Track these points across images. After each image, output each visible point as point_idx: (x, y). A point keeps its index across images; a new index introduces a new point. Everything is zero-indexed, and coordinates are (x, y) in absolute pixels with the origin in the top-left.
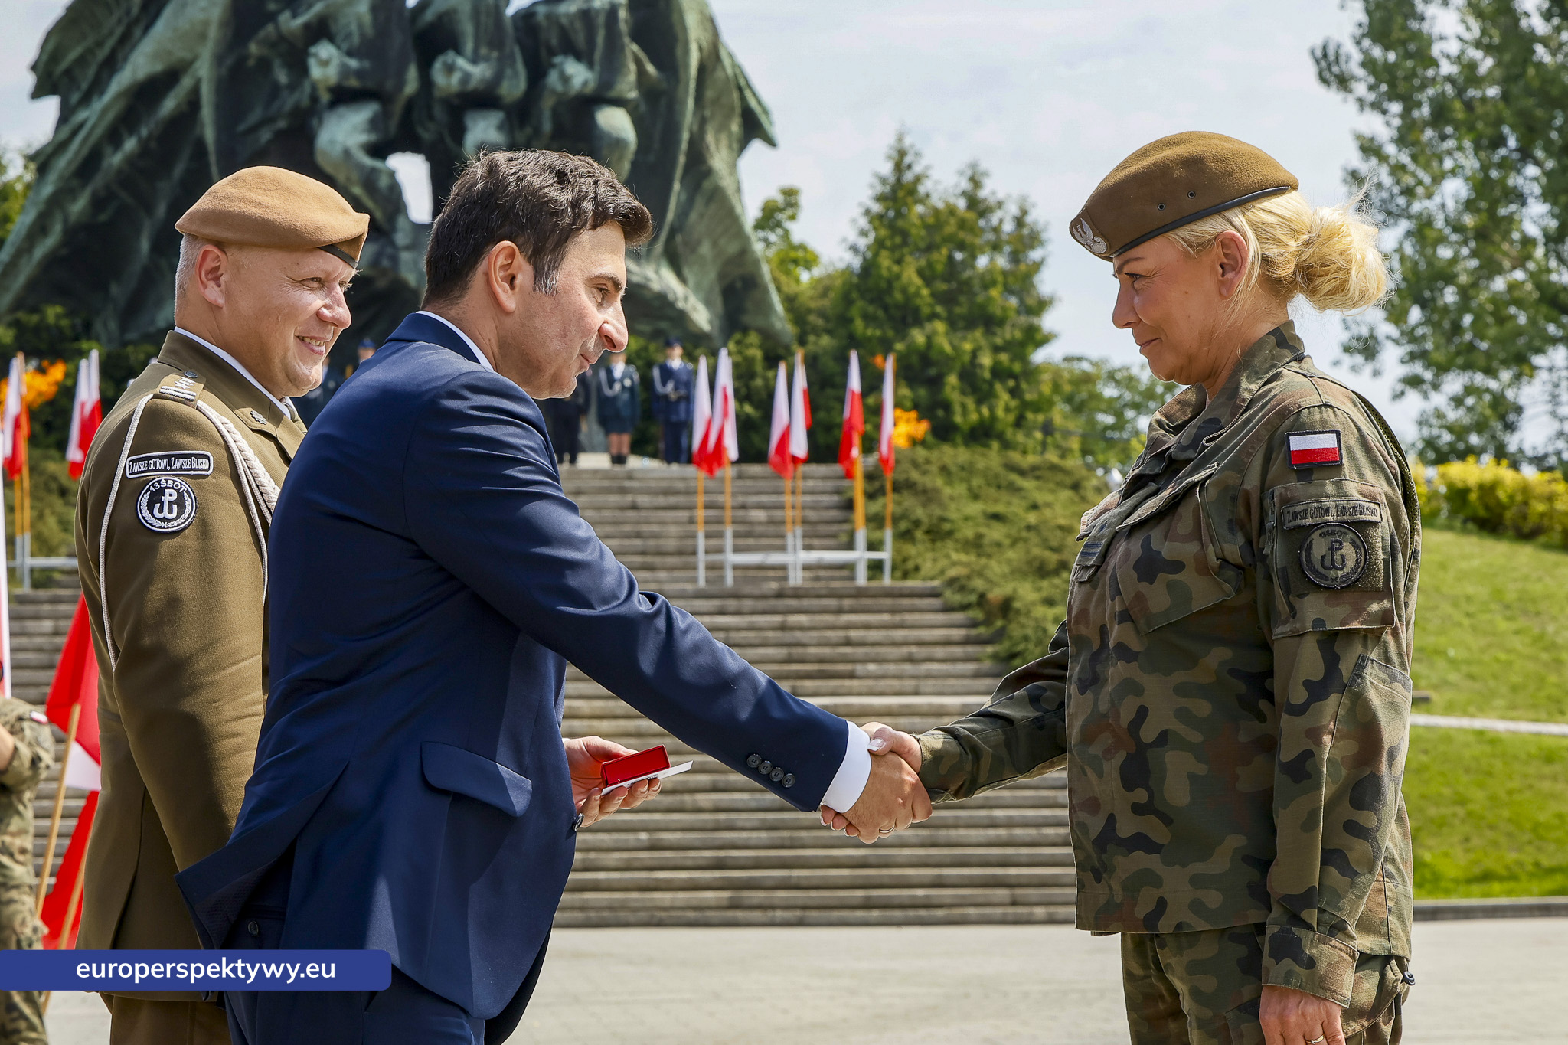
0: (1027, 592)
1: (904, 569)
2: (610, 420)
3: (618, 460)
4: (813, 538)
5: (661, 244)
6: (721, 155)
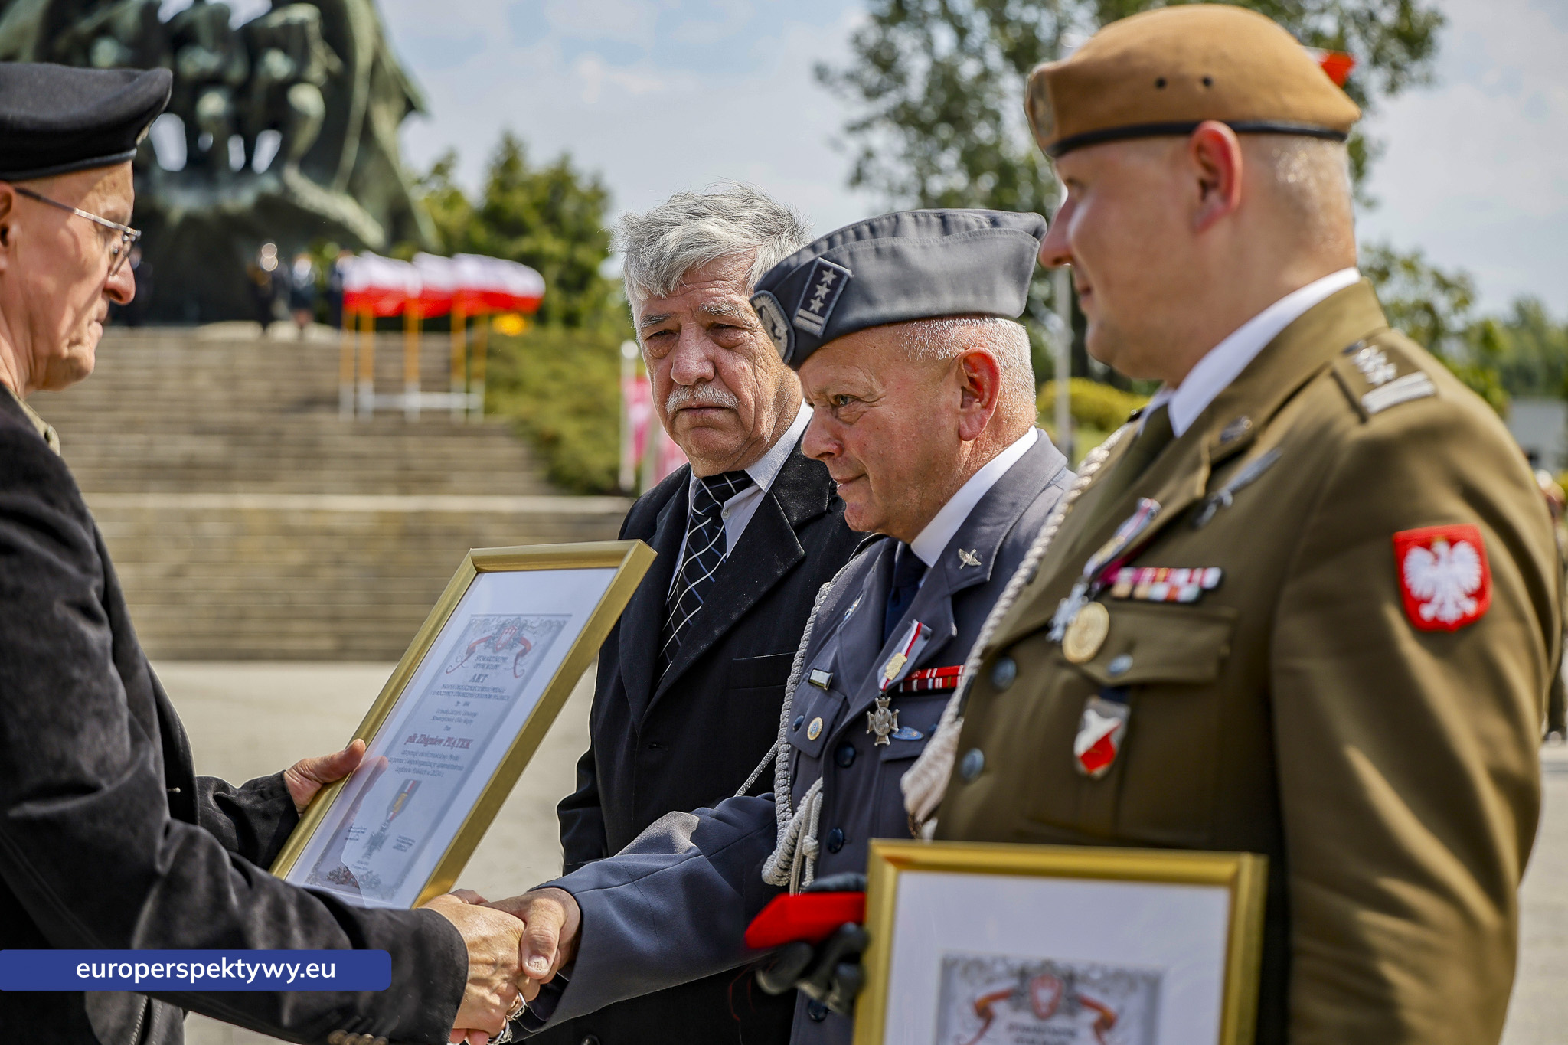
0: (570, 430)
1: (489, 409)
2: (298, 301)
3: (301, 327)
4: (429, 385)
5: (339, 182)
6: (384, 122)
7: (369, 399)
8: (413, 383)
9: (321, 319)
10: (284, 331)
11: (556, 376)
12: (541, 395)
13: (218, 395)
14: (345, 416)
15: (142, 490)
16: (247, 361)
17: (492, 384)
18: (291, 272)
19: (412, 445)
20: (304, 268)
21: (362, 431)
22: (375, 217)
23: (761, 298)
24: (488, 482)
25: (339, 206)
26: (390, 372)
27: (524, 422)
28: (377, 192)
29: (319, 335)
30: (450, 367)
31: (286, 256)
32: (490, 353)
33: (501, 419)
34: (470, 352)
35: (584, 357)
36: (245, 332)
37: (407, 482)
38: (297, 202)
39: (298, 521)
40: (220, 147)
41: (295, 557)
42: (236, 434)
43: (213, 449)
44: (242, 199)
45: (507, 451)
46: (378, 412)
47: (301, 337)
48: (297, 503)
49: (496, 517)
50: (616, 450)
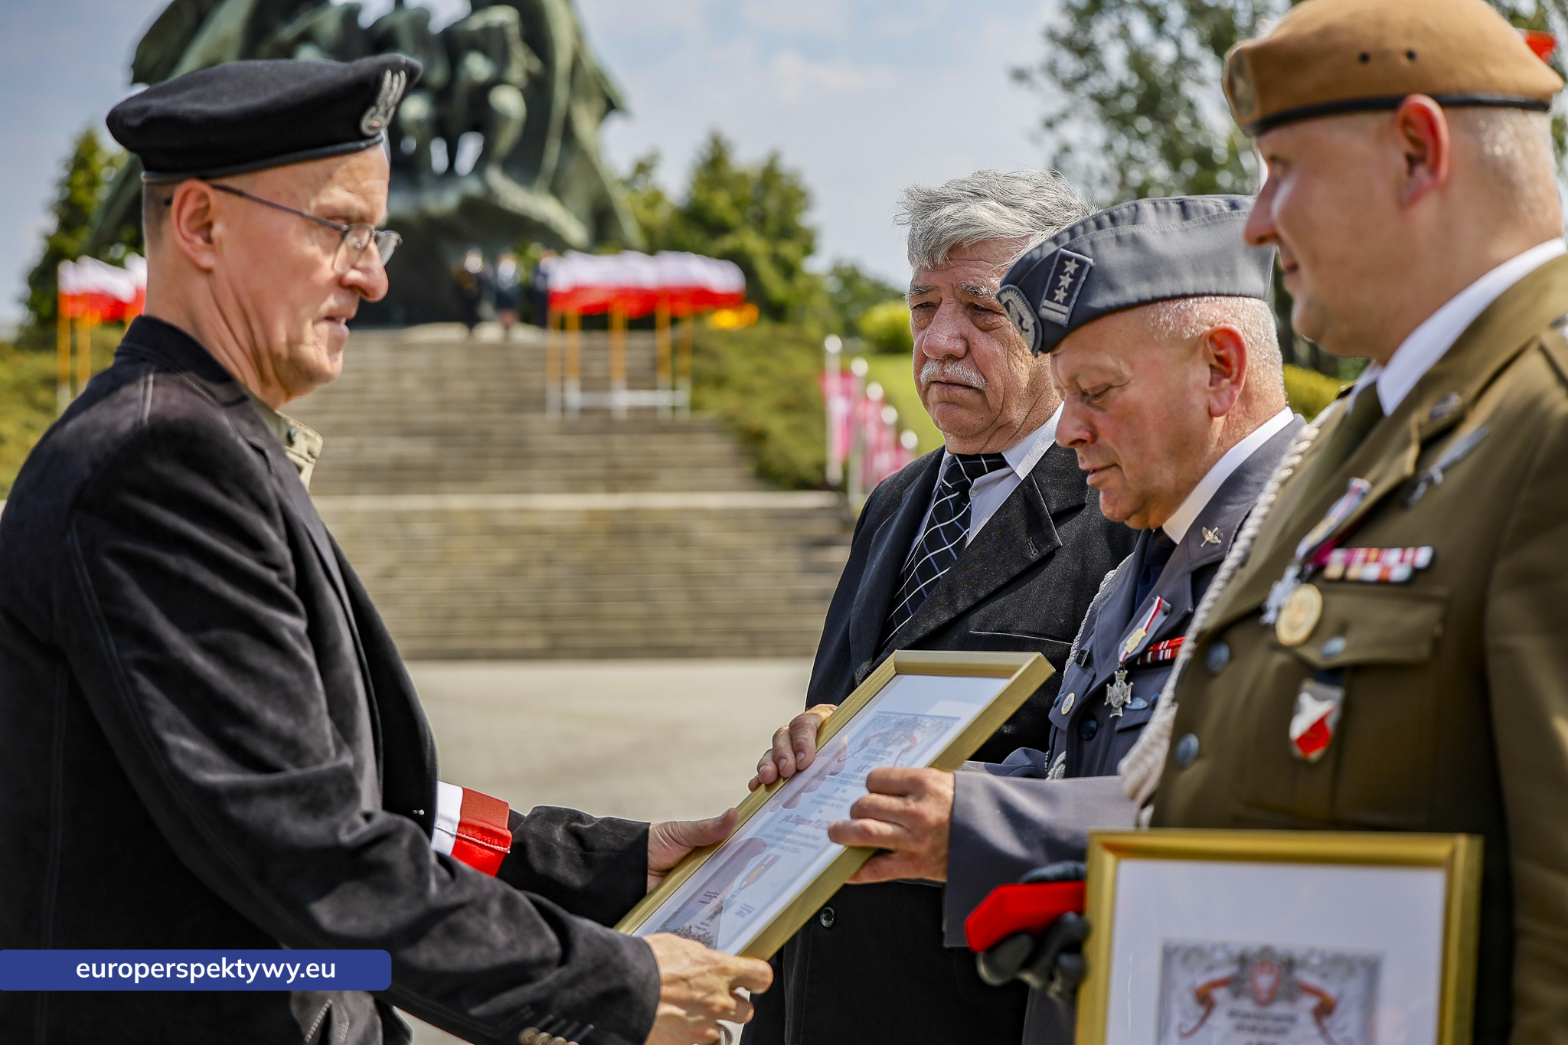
0: (777, 425)
1: (695, 406)
2: (504, 301)
3: (507, 327)
4: (635, 383)
5: (541, 182)
6: (585, 123)
7: (575, 398)
8: (619, 381)
9: (527, 319)
10: (490, 332)
11: (762, 371)
12: (747, 391)
13: (425, 397)
14: (553, 416)
15: (352, 493)
16: (454, 362)
17: (698, 380)
18: (496, 274)
19: (620, 443)
20: (509, 269)
21: (568, 430)
22: (578, 217)
23: (1007, 292)
24: (696, 477)
25: (542, 206)
26: (597, 370)
27: (730, 418)
28: (580, 193)
29: (525, 335)
30: (655, 365)
31: (492, 258)
32: (696, 350)
33: (707, 416)
34: (676, 349)
35: (790, 352)
36: (451, 333)
37: (615, 480)
38: (501, 203)
39: (508, 521)
40: (423, 151)
41: (505, 556)
42: (444, 435)
43: (421, 450)
44: (444, 202)
45: (714, 447)
46: (584, 411)
47: (507, 337)
48: (505, 502)
49: (704, 513)
50: (822, 443)
